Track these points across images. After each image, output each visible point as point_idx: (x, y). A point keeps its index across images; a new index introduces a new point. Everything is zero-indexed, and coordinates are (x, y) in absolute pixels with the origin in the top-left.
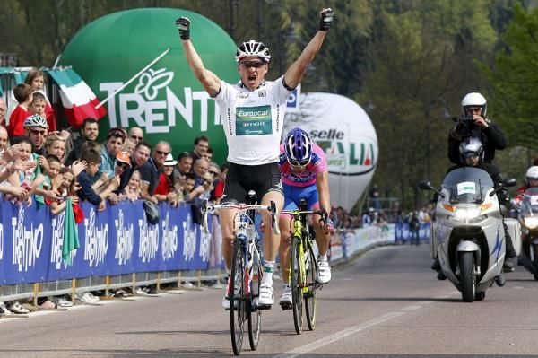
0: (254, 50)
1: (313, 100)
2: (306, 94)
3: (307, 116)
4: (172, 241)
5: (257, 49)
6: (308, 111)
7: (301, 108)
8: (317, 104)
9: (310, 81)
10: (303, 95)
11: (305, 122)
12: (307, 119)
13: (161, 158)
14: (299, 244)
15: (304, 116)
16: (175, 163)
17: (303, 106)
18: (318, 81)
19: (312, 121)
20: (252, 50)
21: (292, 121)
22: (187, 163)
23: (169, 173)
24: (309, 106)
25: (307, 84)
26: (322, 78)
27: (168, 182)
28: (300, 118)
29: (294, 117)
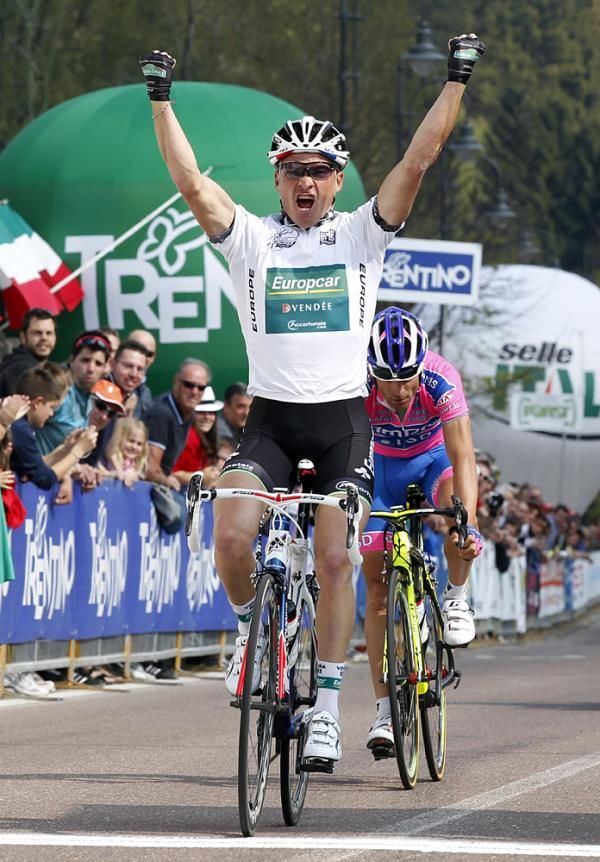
0: (312, 138)
1: (508, 279)
2: (496, 269)
3: (497, 312)
4: (210, 569)
5: (319, 136)
6: (496, 303)
7: (481, 297)
8: (516, 288)
9: (503, 241)
10: (489, 270)
11: (491, 326)
12: (495, 320)
13: (193, 396)
14: (405, 584)
15: (489, 314)
16: (218, 406)
17: (488, 291)
18: (519, 240)
19: (505, 323)
20: (306, 137)
21: (465, 322)
22: (242, 406)
23: (207, 428)
24: (500, 293)
25: (499, 247)
26: (527, 234)
27: (202, 447)
28: (481, 317)
29: (469, 315)
